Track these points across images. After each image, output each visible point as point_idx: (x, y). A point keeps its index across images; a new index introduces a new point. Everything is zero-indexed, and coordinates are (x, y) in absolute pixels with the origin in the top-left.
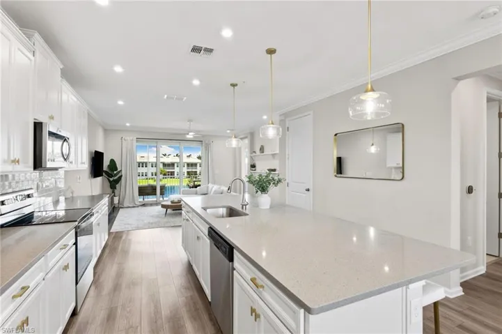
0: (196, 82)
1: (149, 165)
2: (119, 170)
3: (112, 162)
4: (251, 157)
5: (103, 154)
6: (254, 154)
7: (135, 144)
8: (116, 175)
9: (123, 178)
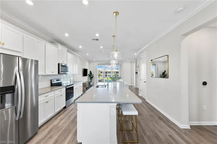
0: (102, 47)
1: (111, 73)
2: (93, 74)
3: (91, 72)
4: (136, 69)
5: (87, 69)
6: (137, 68)
7: (97, 66)
8: (92, 76)
9: (94, 77)
